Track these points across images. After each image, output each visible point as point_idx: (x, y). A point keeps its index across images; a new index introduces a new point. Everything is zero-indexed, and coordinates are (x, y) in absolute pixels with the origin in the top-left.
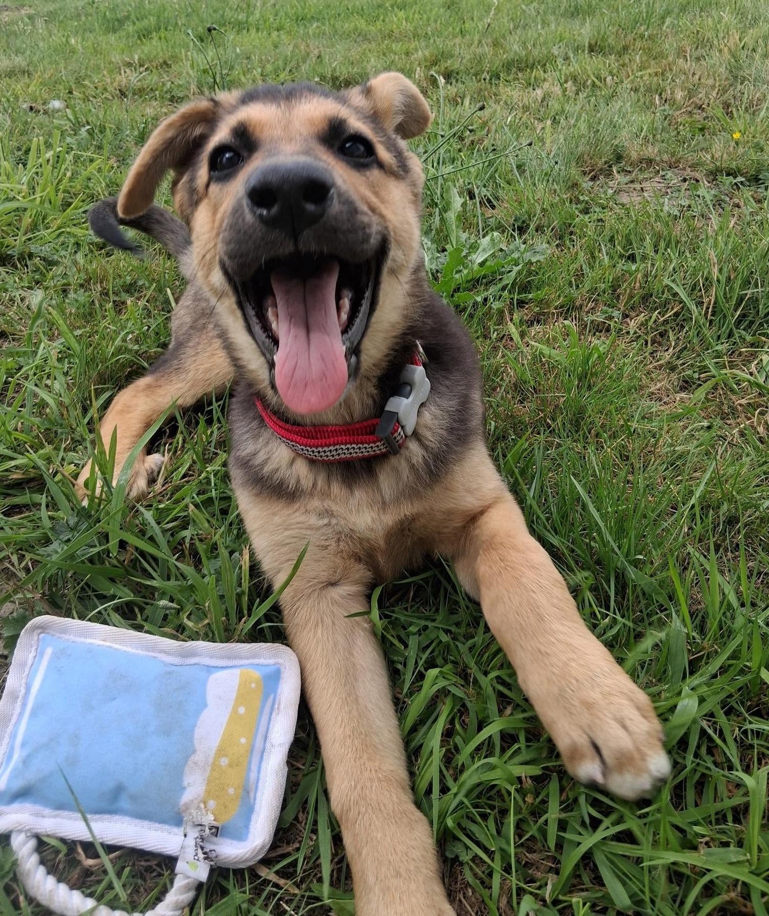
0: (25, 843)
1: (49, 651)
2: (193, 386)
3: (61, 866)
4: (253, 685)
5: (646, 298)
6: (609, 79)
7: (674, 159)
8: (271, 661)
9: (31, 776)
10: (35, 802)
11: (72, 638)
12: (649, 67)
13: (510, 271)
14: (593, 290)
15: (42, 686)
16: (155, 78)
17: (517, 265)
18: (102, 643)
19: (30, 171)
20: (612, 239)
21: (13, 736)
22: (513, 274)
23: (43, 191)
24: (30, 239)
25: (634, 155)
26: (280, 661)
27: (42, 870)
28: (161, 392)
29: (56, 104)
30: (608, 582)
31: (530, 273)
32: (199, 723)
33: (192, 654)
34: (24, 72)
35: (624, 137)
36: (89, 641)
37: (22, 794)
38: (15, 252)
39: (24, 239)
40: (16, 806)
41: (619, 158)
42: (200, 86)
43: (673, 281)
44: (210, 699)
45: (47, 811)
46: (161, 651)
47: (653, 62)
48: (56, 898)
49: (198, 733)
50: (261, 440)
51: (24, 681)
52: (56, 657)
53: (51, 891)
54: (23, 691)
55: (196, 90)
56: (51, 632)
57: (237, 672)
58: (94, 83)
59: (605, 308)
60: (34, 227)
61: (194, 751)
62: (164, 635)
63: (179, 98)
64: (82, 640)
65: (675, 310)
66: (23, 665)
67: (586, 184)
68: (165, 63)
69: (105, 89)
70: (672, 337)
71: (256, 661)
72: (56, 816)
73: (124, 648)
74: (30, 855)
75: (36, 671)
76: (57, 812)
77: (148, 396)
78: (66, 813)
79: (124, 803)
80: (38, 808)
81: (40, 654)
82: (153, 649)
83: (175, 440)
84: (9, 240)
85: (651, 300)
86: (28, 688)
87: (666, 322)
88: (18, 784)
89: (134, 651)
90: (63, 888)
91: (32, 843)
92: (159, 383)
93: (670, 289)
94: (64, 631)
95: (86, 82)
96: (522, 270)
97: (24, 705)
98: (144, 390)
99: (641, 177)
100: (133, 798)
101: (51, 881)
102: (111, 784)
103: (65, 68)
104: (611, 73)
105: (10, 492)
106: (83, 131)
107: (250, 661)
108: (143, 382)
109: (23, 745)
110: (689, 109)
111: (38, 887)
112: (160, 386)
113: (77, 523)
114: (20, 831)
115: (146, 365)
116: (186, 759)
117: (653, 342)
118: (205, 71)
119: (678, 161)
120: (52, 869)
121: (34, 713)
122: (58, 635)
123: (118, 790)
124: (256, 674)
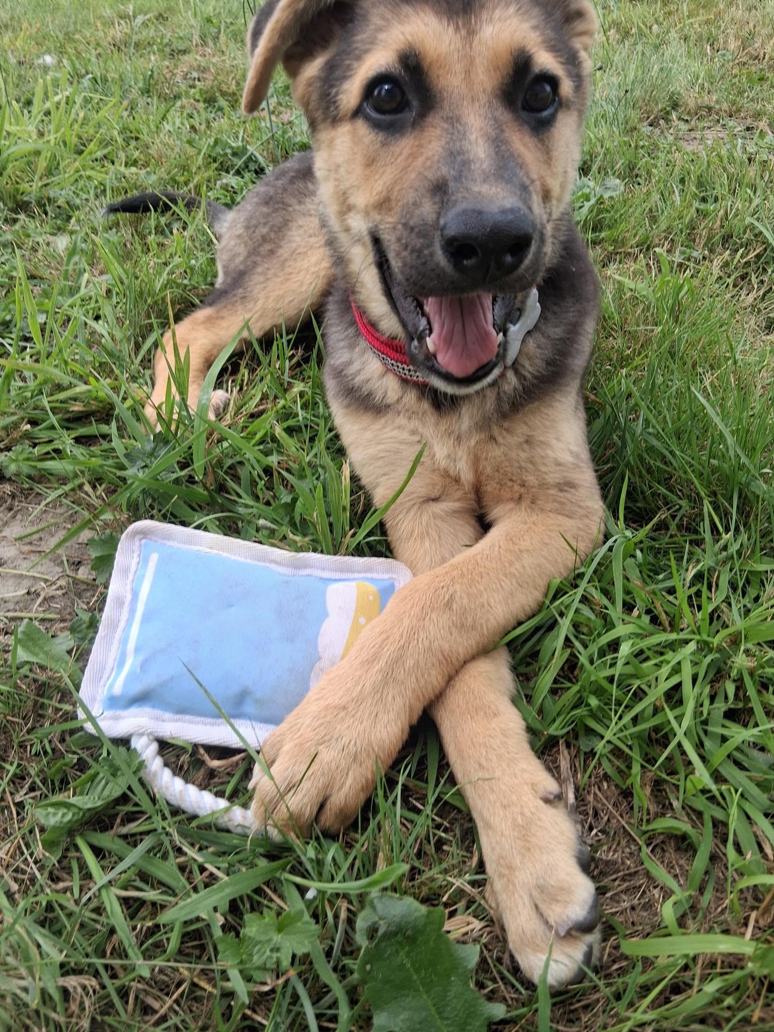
0: (148, 746)
1: (155, 557)
2: (261, 316)
3: (186, 767)
4: (371, 598)
5: (727, 238)
6: (655, 27)
7: (734, 108)
8: (386, 576)
9: (149, 681)
10: (154, 707)
11: (176, 544)
12: (698, 15)
13: (581, 207)
14: (669, 230)
15: (151, 591)
16: (152, 33)
17: (588, 200)
18: (208, 550)
19: (35, 118)
20: (682, 181)
21: (124, 641)
22: (585, 210)
23: (57, 132)
24: (46, 185)
25: (692, 104)
26: (395, 576)
27: (167, 773)
28: (224, 324)
29: (49, 59)
30: (730, 500)
31: (600, 211)
32: (321, 632)
33: (305, 565)
34: (6, 26)
35: (679, 84)
36: (197, 548)
37: (141, 699)
38: (32, 198)
39: (40, 184)
40: (134, 710)
41: (675, 106)
42: (203, 38)
43: (758, 219)
44: (330, 608)
45: (168, 715)
46: (272, 561)
47: (701, 11)
48: (187, 798)
49: (322, 641)
50: (357, 350)
51: (129, 587)
52: (161, 563)
53: (181, 792)
54: (129, 597)
55: (199, 41)
56: (154, 538)
57: (354, 584)
58: (85, 38)
59: (683, 249)
60: (49, 172)
61: (320, 658)
62: (273, 545)
63: (180, 51)
64: (187, 547)
65: (757, 251)
66: (126, 571)
67: (645, 129)
68: (161, 15)
69: (98, 44)
70: (754, 280)
71: (369, 575)
72: (177, 721)
73: (233, 557)
74: (154, 758)
75: (143, 576)
76: (178, 716)
77: (208, 329)
78: (187, 717)
79: (249, 708)
80: (157, 712)
81: (144, 561)
82: (263, 559)
83: (239, 376)
84: (24, 186)
85: (731, 241)
86: (135, 595)
87: (747, 264)
88: (137, 688)
89: (242, 560)
90: (192, 790)
91: (154, 746)
92: (222, 314)
93: (752, 227)
94: (168, 537)
95: (77, 36)
96: (593, 206)
97: (132, 611)
98: (204, 322)
99: (701, 125)
100: (259, 702)
101: (178, 783)
102: (235, 689)
103: (53, 22)
104: (656, 21)
105: (71, 425)
106: (86, 82)
107: (362, 575)
108: (201, 314)
109: (137, 650)
110: (744, 60)
111: (167, 788)
112: (223, 318)
113: (154, 449)
114: (142, 735)
115: (197, 301)
116: (312, 666)
117: (735, 286)
118: (209, 20)
119: (738, 111)
120: (178, 771)
121: (146, 619)
122: (161, 541)
123: (242, 696)
124: (372, 588)
